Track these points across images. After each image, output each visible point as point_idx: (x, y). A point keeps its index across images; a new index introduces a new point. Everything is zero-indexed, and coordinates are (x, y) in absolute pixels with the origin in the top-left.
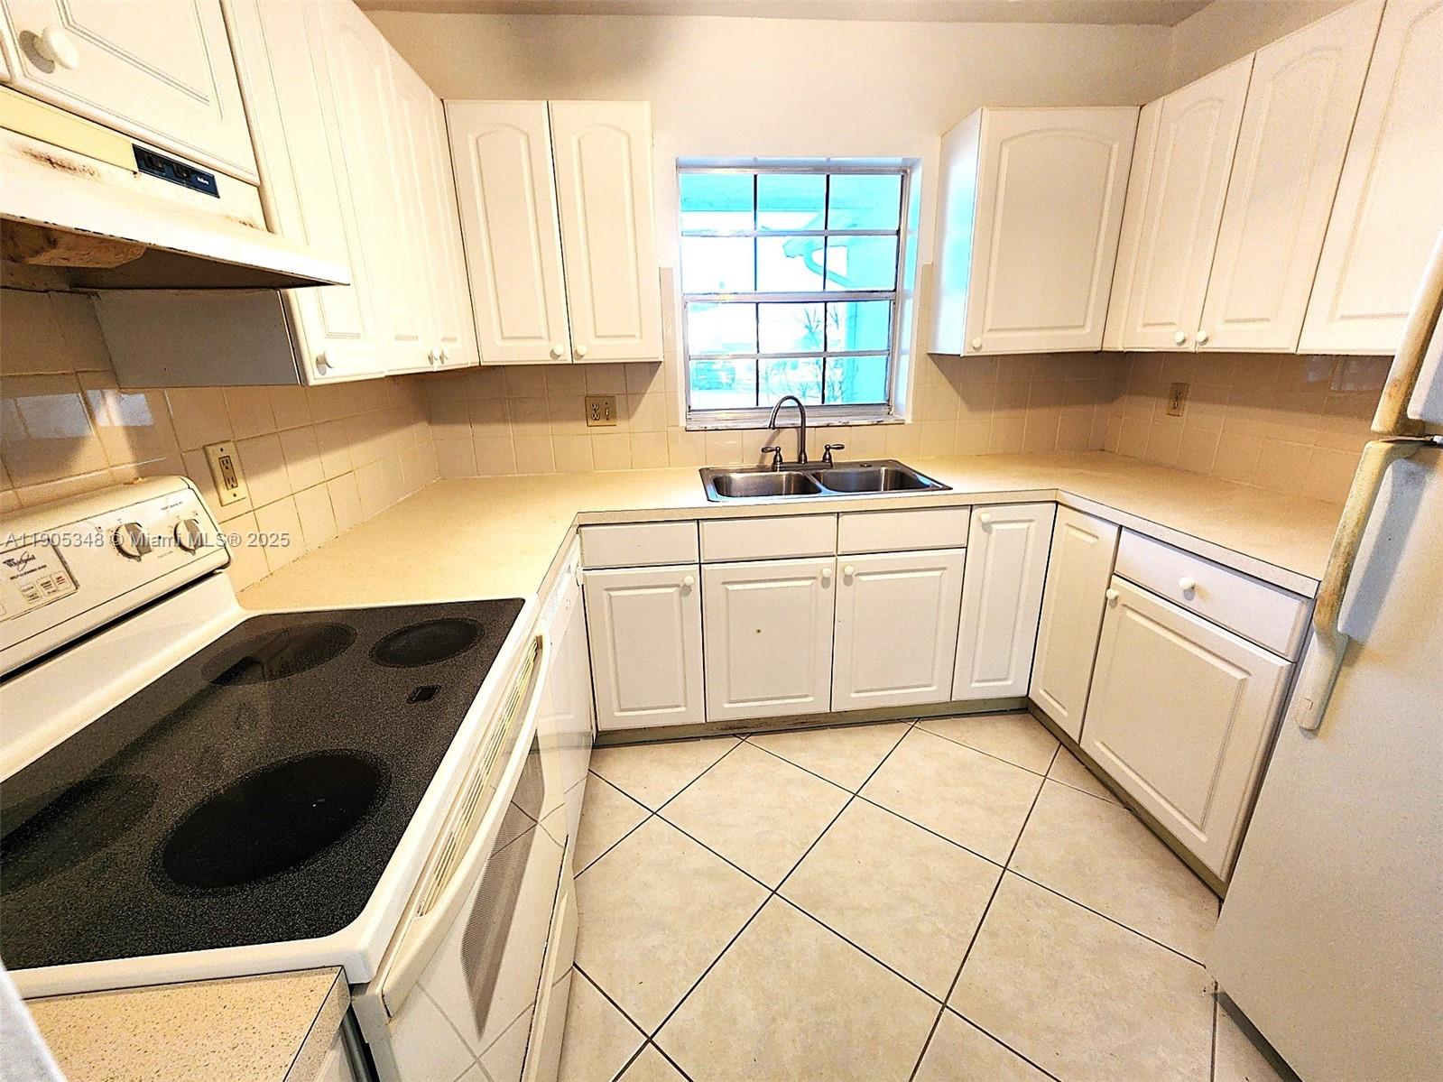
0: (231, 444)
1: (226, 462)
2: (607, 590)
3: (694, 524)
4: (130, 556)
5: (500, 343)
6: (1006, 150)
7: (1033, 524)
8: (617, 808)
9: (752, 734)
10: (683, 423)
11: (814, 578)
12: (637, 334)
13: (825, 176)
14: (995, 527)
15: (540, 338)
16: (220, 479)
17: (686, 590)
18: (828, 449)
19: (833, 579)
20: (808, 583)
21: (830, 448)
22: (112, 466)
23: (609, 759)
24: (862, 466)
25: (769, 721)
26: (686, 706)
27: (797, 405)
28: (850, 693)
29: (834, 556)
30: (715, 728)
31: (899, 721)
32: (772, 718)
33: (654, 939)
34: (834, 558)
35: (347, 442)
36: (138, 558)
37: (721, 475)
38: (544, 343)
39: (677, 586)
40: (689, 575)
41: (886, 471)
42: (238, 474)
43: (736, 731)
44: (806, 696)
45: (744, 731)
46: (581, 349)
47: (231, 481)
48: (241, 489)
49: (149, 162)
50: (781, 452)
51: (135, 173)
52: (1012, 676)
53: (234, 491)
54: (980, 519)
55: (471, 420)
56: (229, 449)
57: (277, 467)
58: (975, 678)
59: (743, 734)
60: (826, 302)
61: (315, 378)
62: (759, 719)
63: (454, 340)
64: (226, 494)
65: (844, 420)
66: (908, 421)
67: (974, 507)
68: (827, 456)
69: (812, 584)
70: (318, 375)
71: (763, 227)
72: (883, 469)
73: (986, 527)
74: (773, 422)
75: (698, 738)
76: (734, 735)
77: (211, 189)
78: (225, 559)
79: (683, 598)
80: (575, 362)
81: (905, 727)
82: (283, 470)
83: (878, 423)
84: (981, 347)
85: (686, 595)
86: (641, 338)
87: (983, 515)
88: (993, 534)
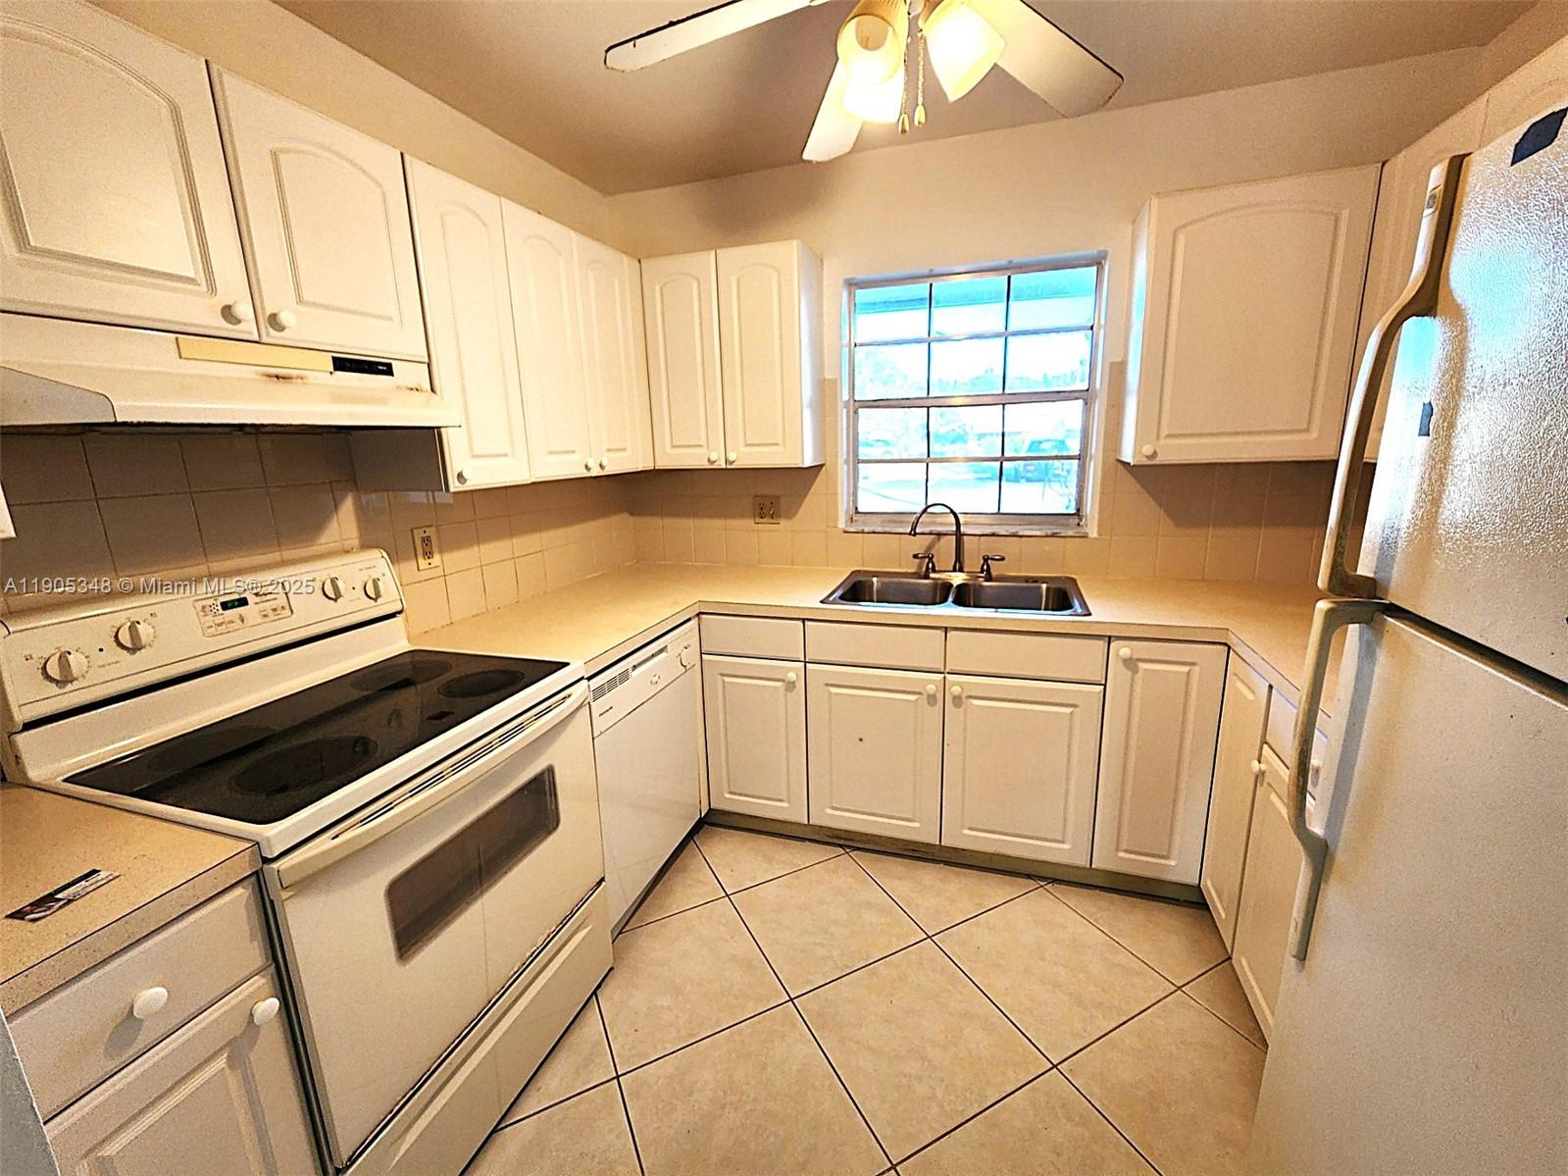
0: (434, 528)
1: (426, 540)
2: (722, 675)
3: (800, 623)
4: (330, 598)
5: (669, 450)
6: (1181, 238)
7: (1196, 669)
8: (700, 881)
9: (859, 849)
10: (842, 525)
11: (919, 693)
12: (781, 443)
13: (1006, 277)
14: (1142, 666)
15: (700, 446)
16: (420, 552)
17: (791, 686)
18: (986, 559)
19: (940, 696)
20: (913, 698)
21: (988, 558)
22: (345, 540)
23: (718, 839)
24: (1027, 582)
25: (877, 840)
26: (789, 802)
27: (949, 511)
28: (963, 828)
29: (943, 673)
30: (821, 833)
31: (1029, 876)
32: (880, 837)
33: (665, 1001)
34: (943, 675)
35: (540, 528)
36: (336, 600)
37: (863, 579)
38: (703, 451)
39: (783, 681)
40: (794, 671)
41: (1047, 589)
42: (435, 549)
43: (842, 842)
44: (914, 821)
45: (851, 843)
46: (732, 456)
47: (428, 554)
48: (436, 559)
49: (342, 364)
50: (934, 560)
51: (331, 373)
52: (1175, 853)
53: (430, 561)
54: (1118, 655)
55: (662, 514)
56: (431, 532)
57: (471, 545)
58: (1124, 846)
59: (849, 847)
60: (1004, 405)
61: (454, 486)
62: (866, 834)
63: (624, 450)
64: (423, 563)
65: (1012, 530)
66: (1093, 533)
67: (1112, 639)
68: (985, 567)
69: (917, 700)
70: (457, 484)
71: (938, 333)
72: (1044, 586)
73: (1130, 663)
74: (914, 528)
75: (803, 839)
76: (841, 846)
77: (388, 370)
78: (399, 608)
79: (788, 694)
80: (728, 467)
81: (1033, 884)
82: (476, 548)
83: (1053, 535)
84: (1155, 452)
85: (791, 692)
86: (784, 445)
87: (1122, 650)
88: (1140, 674)
